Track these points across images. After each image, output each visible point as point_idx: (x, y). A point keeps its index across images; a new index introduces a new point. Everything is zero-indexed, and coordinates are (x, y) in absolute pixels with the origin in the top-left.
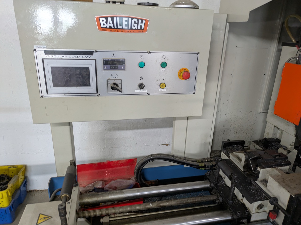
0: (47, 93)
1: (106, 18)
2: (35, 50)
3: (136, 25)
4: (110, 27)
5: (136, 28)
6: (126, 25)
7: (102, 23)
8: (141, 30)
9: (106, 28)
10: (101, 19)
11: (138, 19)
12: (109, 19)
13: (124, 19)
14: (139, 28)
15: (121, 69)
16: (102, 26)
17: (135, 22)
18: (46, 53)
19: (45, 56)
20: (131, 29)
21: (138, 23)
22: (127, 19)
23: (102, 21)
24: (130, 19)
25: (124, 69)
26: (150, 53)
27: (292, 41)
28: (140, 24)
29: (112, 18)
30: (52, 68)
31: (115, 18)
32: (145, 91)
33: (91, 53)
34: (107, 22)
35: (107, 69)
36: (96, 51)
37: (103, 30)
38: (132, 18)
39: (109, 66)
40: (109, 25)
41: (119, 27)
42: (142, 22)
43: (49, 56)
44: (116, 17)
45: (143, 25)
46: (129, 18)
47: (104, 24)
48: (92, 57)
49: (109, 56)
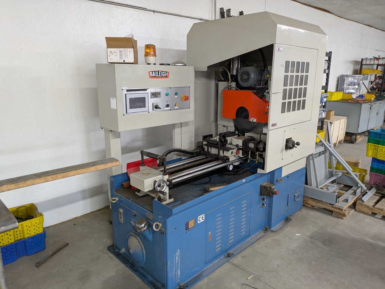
1: (152, 72)
2: (123, 90)
3: (164, 74)
5: (164, 76)
6: (160, 75)
8: (166, 77)
9: (152, 76)
10: (150, 73)
11: (165, 72)
12: (154, 72)
16: (151, 76)
17: (164, 73)
18: (127, 91)
19: (127, 93)
20: (163, 76)
21: (165, 74)
22: (161, 72)
23: (151, 74)
25: (160, 97)
26: (170, 88)
27: (222, 79)
28: (166, 74)
30: (129, 99)
32: (169, 108)
33: (146, 90)
34: (153, 74)
35: (153, 98)
36: (148, 89)
37: (151, 78)
38: (163, 72)
39: (154, 96)
40: (153, 75)
41: (158, 76)
42: (167, 73)
43: (128, 93)
44: (157, 71)
45: (167, 74)
46: (161, 71)
47: (151, 75)
48: (146, 92)
49: (153, 90)
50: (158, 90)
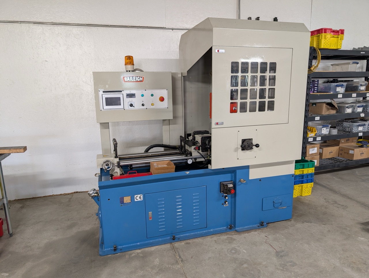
0: (103, 109)
1: (127, 77)
2: (99, 91)
3: (139, 79)
4: (129, 80)
5: (139, 80)
6: (135, 80)
7: (125, 79)
9: (127, 81)
12: (128, 78)
13: (134, 77)
14: (140, 80)
15: (134, 97)
16: (125, 80)
17: (138, 78)
19: (103, 93)
20: (137, 81)
21: (140, 79)
24: (136, 77)
25: (135, 97)
26: (145, 90)
28: (141, 79)
29: (129, 77)
30: (106, 98)
31: (130, 77)
32: (145, 107)
33: (121, 91)
34: (127, 79)
35: (128, 98)
36: (123, 91)
38: (137, 77)
39: (129, 96)
42: (141, 78)
43: (104, 93)
45: (142, 79)
48: (121, 93)
49: (129, 92)
50: (133, 92)
